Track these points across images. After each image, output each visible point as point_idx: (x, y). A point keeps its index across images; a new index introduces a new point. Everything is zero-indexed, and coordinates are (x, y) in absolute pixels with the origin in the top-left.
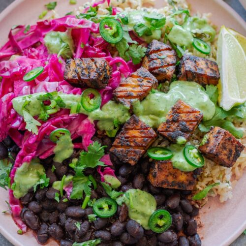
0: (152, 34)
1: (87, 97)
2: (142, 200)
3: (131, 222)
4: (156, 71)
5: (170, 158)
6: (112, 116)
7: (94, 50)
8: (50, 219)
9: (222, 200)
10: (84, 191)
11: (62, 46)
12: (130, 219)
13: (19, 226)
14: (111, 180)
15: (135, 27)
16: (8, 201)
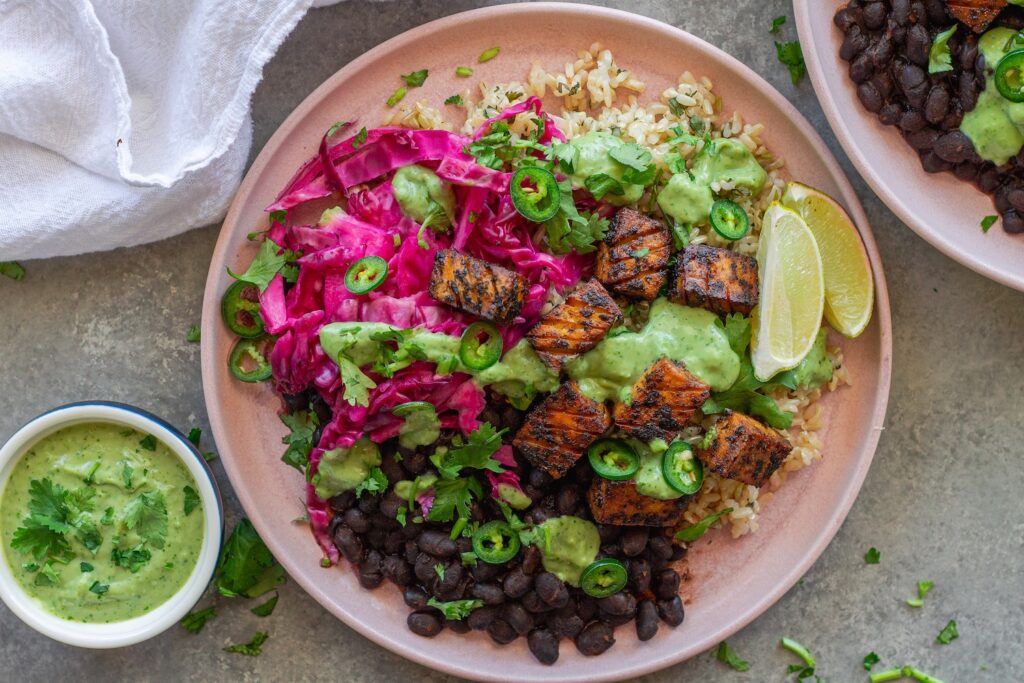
0: (624, 194)
1: (473, 340)
2: (572, 540)
3: (544, 576)
4: (623, 287)
5: (632, 476)
6: (524, 377)
7: (498, 232)
8: (387, 544)
9: (736, 534)
10: (456, 507)
11: (429, 210)
12: (544, 571)
13: (324, 549)
14: (513, 496)
15: (588, 182)
16: (305, 502)
